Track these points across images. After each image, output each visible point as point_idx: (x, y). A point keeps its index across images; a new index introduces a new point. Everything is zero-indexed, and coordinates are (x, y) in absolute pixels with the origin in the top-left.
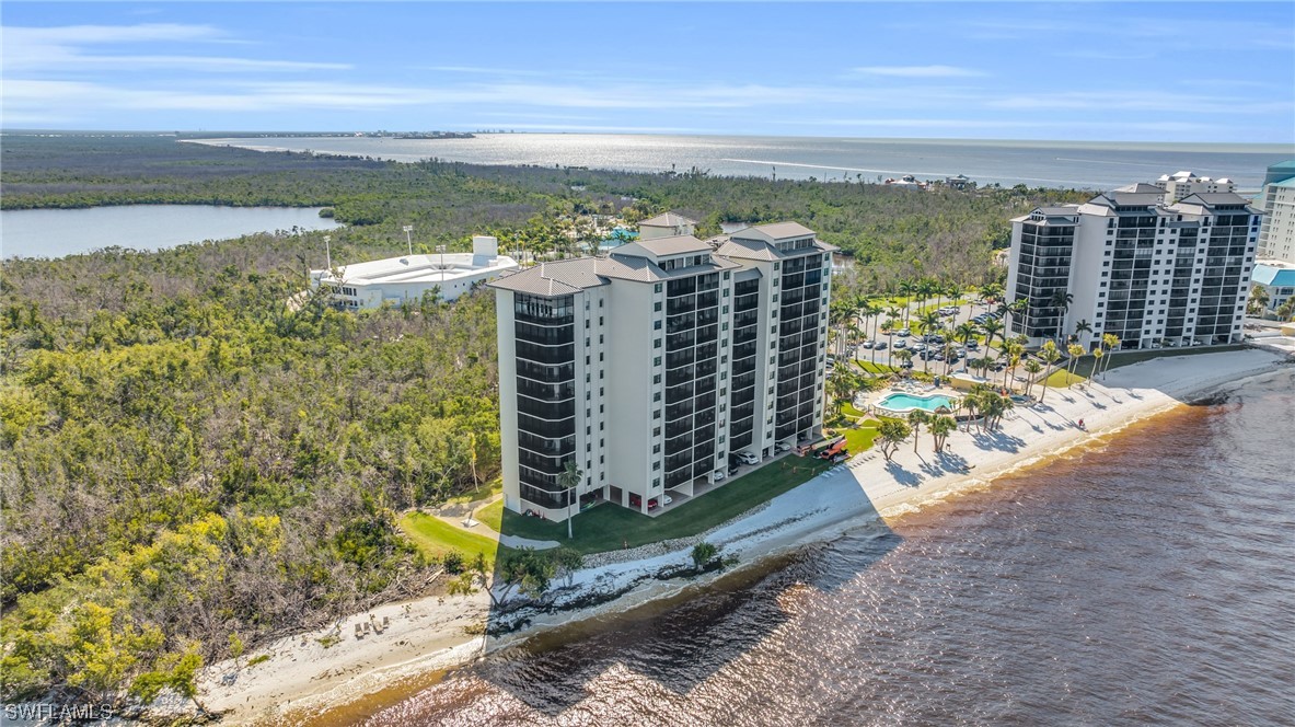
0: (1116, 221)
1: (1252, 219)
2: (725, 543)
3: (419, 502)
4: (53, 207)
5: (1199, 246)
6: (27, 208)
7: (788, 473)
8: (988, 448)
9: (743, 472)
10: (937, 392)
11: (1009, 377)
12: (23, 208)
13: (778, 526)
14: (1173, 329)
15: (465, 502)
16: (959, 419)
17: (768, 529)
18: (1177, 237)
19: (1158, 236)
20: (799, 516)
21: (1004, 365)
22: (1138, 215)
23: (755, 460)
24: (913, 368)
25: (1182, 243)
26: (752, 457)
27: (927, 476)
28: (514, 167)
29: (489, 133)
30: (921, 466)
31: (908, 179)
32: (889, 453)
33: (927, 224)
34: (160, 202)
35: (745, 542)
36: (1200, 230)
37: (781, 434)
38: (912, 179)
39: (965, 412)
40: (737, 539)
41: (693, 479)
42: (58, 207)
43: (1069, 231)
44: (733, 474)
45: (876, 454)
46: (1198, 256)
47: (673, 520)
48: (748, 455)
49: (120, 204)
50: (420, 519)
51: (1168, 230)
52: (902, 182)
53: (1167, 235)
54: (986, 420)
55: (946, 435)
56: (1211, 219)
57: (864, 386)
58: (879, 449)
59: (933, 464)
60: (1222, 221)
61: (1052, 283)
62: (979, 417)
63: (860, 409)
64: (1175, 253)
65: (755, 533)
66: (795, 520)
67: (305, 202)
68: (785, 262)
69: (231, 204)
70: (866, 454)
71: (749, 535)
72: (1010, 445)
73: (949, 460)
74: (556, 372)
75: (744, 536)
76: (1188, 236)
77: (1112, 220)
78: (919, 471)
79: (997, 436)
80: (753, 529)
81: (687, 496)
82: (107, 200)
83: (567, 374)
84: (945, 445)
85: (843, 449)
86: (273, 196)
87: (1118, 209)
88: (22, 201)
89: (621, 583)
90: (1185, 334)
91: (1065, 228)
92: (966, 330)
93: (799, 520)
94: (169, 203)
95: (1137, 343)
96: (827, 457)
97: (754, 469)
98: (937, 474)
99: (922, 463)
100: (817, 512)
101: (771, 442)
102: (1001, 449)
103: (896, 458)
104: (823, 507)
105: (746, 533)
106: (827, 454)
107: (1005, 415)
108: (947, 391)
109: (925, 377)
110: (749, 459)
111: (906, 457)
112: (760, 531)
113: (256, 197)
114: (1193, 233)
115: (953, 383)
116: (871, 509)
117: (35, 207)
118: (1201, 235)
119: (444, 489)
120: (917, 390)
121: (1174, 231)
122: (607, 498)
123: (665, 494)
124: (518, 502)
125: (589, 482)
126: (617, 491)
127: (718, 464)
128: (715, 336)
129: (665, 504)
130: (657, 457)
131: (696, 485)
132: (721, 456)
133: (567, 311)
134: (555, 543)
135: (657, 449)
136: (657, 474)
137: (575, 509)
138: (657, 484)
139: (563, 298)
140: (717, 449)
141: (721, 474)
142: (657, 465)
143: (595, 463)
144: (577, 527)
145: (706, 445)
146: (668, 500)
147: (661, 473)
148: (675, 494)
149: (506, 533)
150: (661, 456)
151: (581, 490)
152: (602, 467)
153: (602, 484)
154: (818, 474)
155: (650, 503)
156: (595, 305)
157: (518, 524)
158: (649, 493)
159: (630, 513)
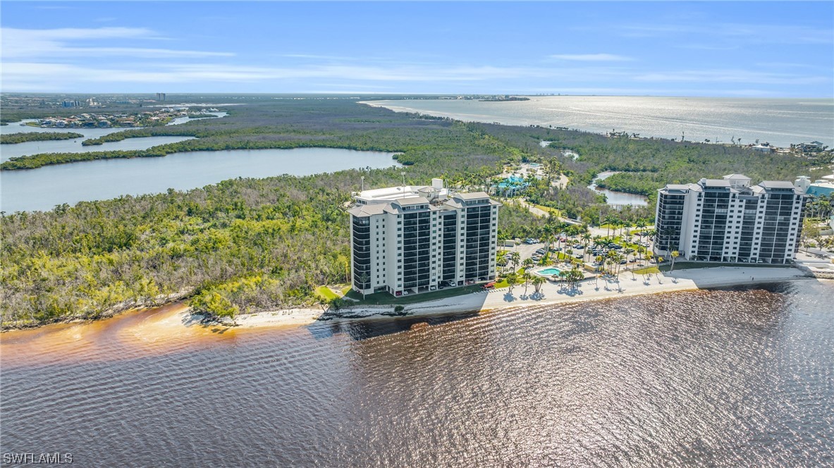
0: (703, 194)
1: (795, 197)
3: (328, 283)
5: (759, 209)
8: (562, 293)
9: (446, 288)
12: (266, 148)
14: (744, 252)
15: (342, 286)
17: (434, 307)
18: (743, 204)
19: (730, 203)
20: (450, 305)
22: (718, 191)
23: (454, 285)
25: (747, 208)
26: (453, 283)
28: (523, 127)
29: (544, 96)
30: (521, 295)
31: (764, 145)
32: (511, 289)
34: (324, 146)
36: (759, 201)
38: (767, 145)
40: (419, 308)
41: (418, 287)
43: (682, 198)
44: (441, 288)
46: (758, 215)
47: (404, 299)
48: (451, 282)
49: (307, 147)
50: (324, 289)
51: (737, 200)
52: (760, 146)
53: (737, 202)
56: (766, 196)
59: (527, 296)
60: (773, 197)
61: (673, 223)
64: (743, 212)
65: (428, 307)
66: (447, 306)
67: (390, 150)
68: (468, 209)
69: (355, 149)
70: (503, 288)
71: (425, 308)
73: (536, 295)
74: (364, 242)
75: (423, 308)
76: (751, 204)
77: (700, 194)
81: (415, 293)
82: (301, 144)
83: (368, 243)
85: (493, 285)
86: (376, 146)
87: (706, 188)
88: (266, 145)
89: (367, 314)
90: (752, 256)
91: (681, 196)
94: (329, 147)
95: (720, 259)
96: (484, 288)
97: (453, 288)
98: (524, 299)
101: (463, 279)
102: (567, 294)
105: (424, 306)
106: (484, 286)
110: (451, 284)
112: (430, 307)
113: (370, 145)
114: (756, 202)
115: (585, 267)
118: (760, 204)
119: (337, 280)
121: (741, 201)
122: (387, 290)
123: (405, 290)
124: (354, 286)
125: (378, 283)
126: (389, 288)
127: (432, 283)
128: (429, 235)
129: (405, 294)
130: (399, 276)
131: (419, 289)
132: (434, 280)
133: (367, 222)
134: (358, 301)
135: (399, 273)
136: (400, 283)
137: (371, 291)
138: (399, 286)
139: (365, 217)
140: (432, 277)
141: (434, 288)
142: (399, 279)
143: (381, 276)
144: (368, 297)
145: (425, 274)
146: (406, 293)
147: (402, 282)
148: (410, 291)
149: (346, 296)
150: (402, 276)
151: (374, 284)
152: (384, 278)
153: (385, 284)
154: (472, 293)
155: (397, 292)
156: (381, 221)
157: (352, 294)
158: (396, 289)
159: (392, 295)
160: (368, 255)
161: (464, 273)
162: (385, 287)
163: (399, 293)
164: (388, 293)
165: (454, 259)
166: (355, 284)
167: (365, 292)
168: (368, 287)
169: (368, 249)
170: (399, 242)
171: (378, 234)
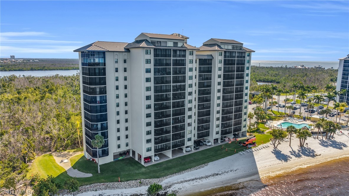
2: (174, 184)
4: (61, 70)
6: (56, 70)
7: (224, 151)
8: (327, 146)
9: (202, 149)
10: (304, 122)
11: (338, 119)
13: (207, 177)
15: (71, 152)
16: (313, 133)
17: (200, 178)
20: (220, 173)
21: (336, 114)
23: (210, 144)
24: (295, 114)
26: (208, 142)
27: (293, 157)
30: (290, 152)
32: (276, 145)
33: (306, 74)
35: (186, 184)
37: (224, 133)
38: (303, 66)
39: (316, 130)
40: (182, 182)
41: (171, 149)
42: (62, 70)
44: (196, 149)
45: (269, 145)
47: (156, 168)
48: (207, 141)
50: (49, 157)
52: (300, 67)
54: (327, 134)
55: (305, 139)
57: (271, 119)
58: (272, 143)
59: (297, 152)
62: (323, 133)
63: (268, 127)
65: (193, 180)
66: (217, 174)
68: (225, 52)
70: (265, 145)
71: (189, 181)
72: (338, 146)
73: (306, 151)
75: (186, 181)
78: (289, 154)
79: (332, 141)
80: (193, 178)
81: (169, 157)
83: (104, 92)
84: (305, 143)
85: (254, 142)
92: (318, 98)
93: (220, 174)
96: (245, 145)
97: (208, 147)
98: (298, 156)
99: (291, 150)
100: (231, 171)
101: (219, 136)
102: (334, 147)
103: (279, 148)
104: (235, 169)
105: (188, 179)
106: (245, 144)
107: (336, 133)
108: (308, 122)
109: (299, 117)
110: (207, 143)
111: (284, 148)
112: (196, 179)
115: (312, 119)
116: (257, 173)
117: (57, 70)
119: (67, 145)
120: (295, 121)
122: (131, 155)
123: (155, 155)
124: (87, 153)
125: (119, 147)
126: (134, 153)
127: (188, 143)
128: (184, 81)
129: (155, 160)
130: (149, 137)
131: (174, 152)
132: (189, 140)
133: (101, 61)
134: (90, 175)
135: (149, 133)
136: (149, 145)
137: (109, 159)
138: (149, 150)
139: (99, 52)
140: (187, 136)
141: (189, 149)
142: (148, 141)
143: (123, 138)
144: (105, 167)
145: (179, 133)
146: (157, 158)
147: (152, 145)
148: (161, 156)
149: (74, 167)
150: (152, 137)
151: (113, 150)
152: (127, 141)
153: (128, 148)
154: (237, 152)
155: (145, 159)
156: (121, 61)
157: (82, 165)
158: (145, 154)
159: (138, 163)
160: (104, 109)
161: (219, 129)
162: (128, 152)
163: (148, 159)
164: (132, 160)
165: (208, 113)
166: (87, 151)
167: (101, 161)
168: (105, 153)
169: (104, 100)
170: (148, 89)
171: (117, 80)
